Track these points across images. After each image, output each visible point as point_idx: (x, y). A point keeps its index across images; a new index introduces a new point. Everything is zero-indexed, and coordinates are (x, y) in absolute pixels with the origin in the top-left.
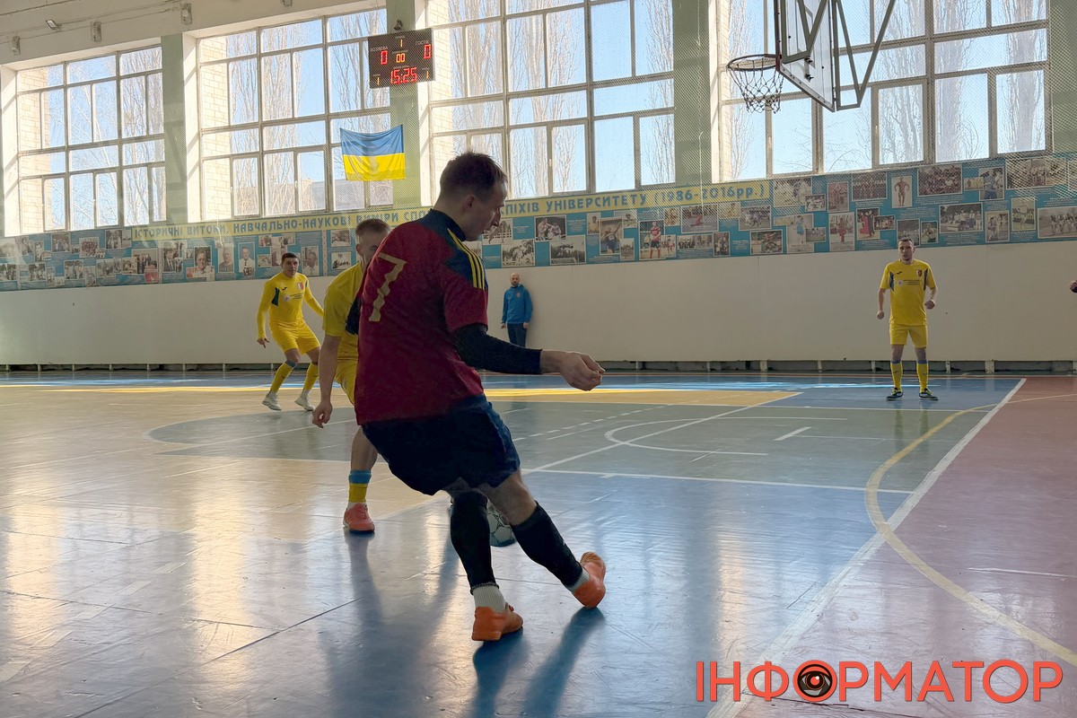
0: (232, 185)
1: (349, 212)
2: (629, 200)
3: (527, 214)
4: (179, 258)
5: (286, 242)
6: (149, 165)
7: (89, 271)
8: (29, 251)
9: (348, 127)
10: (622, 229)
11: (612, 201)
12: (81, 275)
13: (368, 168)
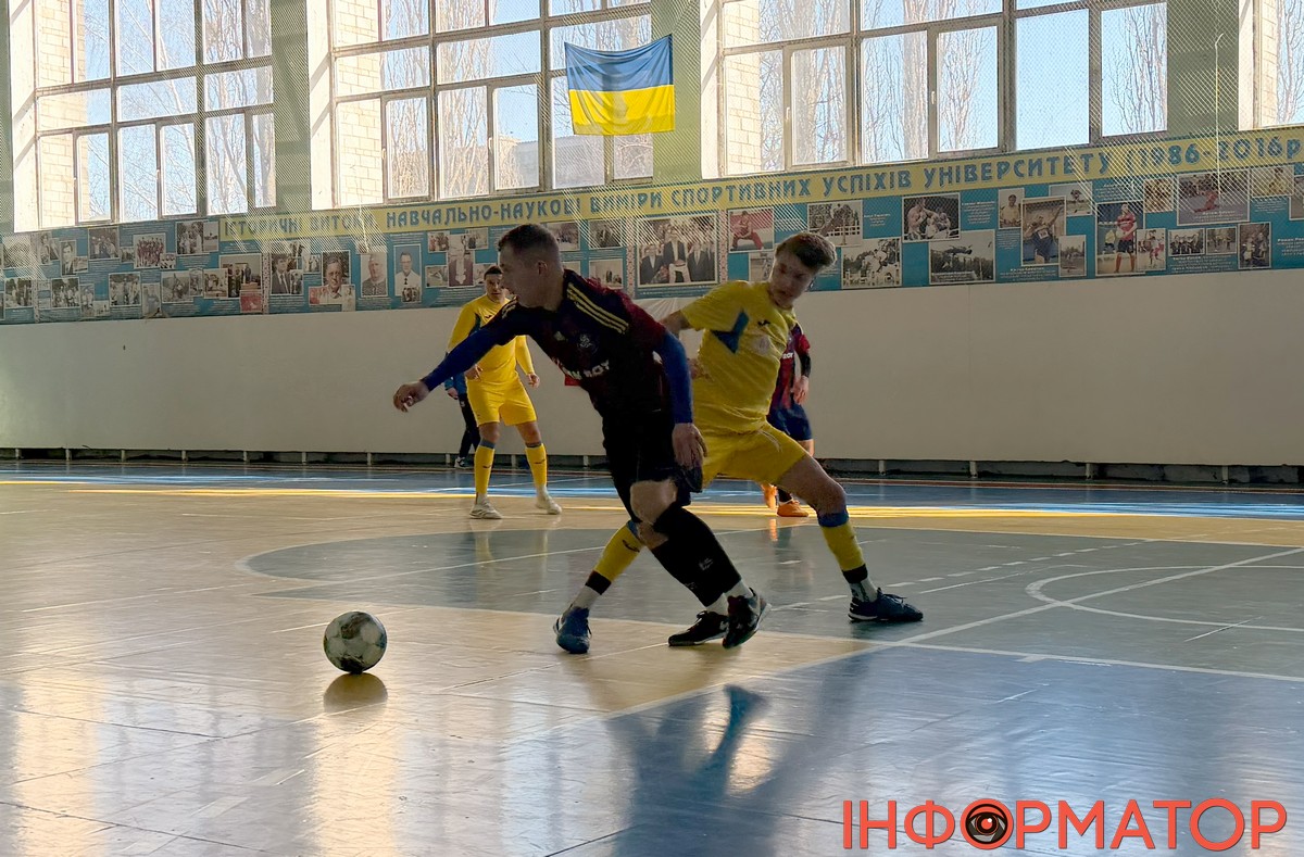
0: (384, 146)
1: (576, 191)
2: (1078, 165)
3: (888, 192)
4: (297, 271)
5: (472, 244)
6: (246, 111)
7: (148, 291)
8: (53, 257)
9: (579, 42)
10: (1062, 219)
11: (1046, 166)
12: (136, 298)
13: (610, 111)
